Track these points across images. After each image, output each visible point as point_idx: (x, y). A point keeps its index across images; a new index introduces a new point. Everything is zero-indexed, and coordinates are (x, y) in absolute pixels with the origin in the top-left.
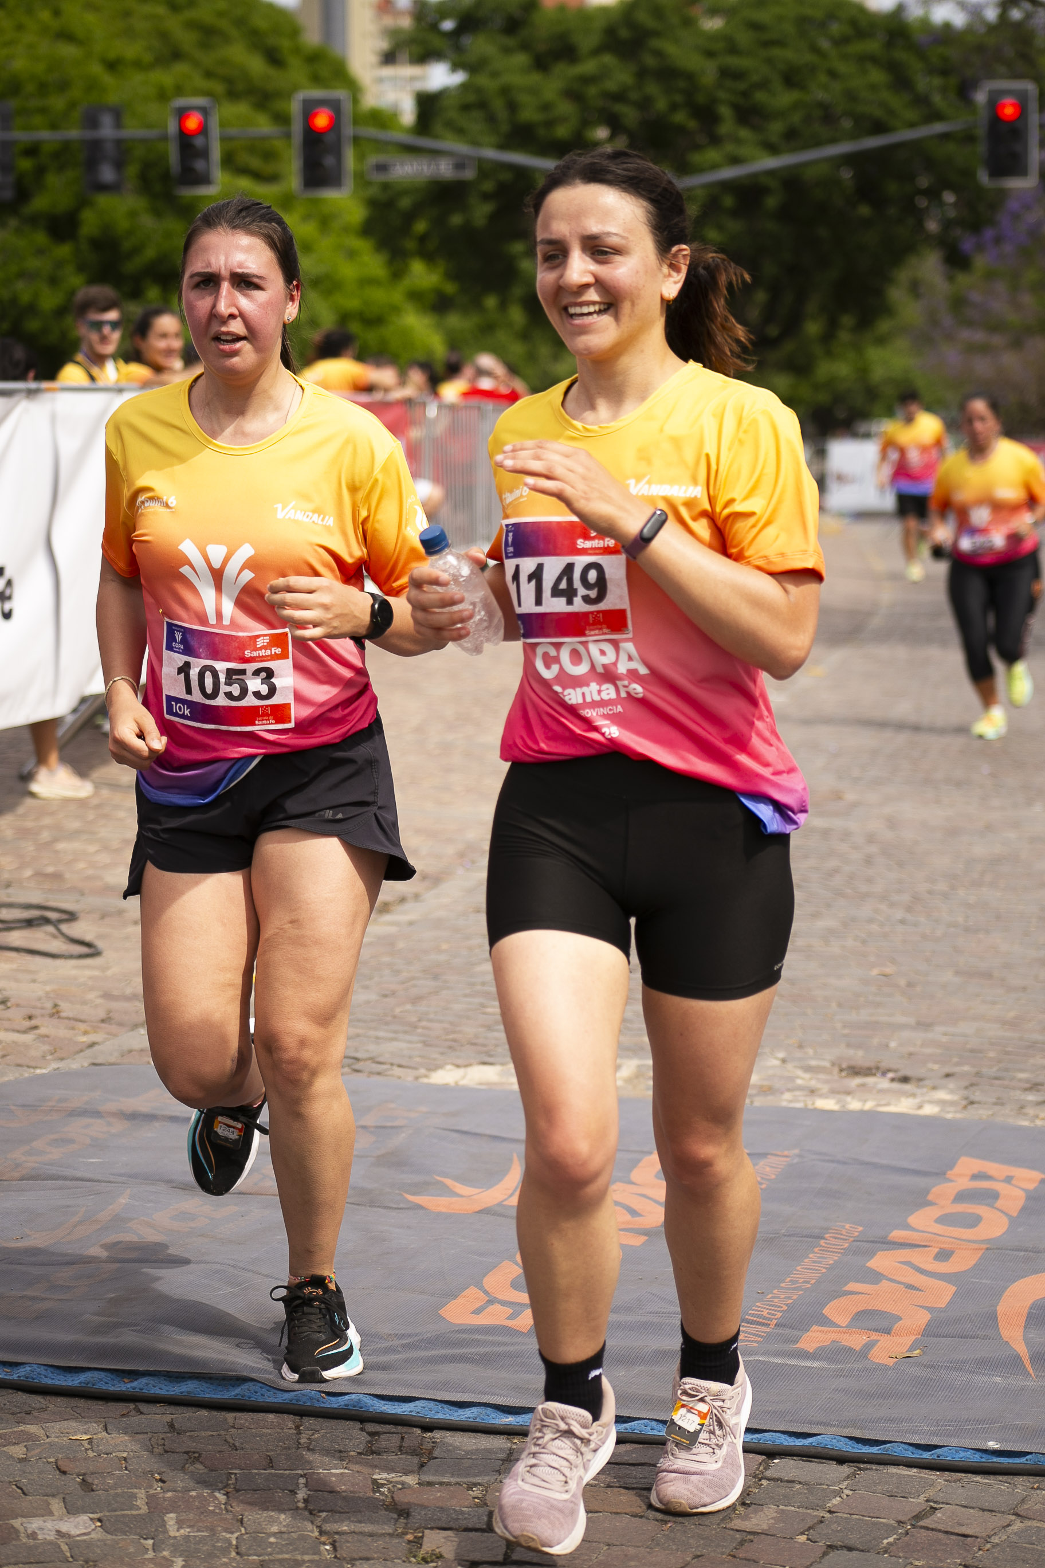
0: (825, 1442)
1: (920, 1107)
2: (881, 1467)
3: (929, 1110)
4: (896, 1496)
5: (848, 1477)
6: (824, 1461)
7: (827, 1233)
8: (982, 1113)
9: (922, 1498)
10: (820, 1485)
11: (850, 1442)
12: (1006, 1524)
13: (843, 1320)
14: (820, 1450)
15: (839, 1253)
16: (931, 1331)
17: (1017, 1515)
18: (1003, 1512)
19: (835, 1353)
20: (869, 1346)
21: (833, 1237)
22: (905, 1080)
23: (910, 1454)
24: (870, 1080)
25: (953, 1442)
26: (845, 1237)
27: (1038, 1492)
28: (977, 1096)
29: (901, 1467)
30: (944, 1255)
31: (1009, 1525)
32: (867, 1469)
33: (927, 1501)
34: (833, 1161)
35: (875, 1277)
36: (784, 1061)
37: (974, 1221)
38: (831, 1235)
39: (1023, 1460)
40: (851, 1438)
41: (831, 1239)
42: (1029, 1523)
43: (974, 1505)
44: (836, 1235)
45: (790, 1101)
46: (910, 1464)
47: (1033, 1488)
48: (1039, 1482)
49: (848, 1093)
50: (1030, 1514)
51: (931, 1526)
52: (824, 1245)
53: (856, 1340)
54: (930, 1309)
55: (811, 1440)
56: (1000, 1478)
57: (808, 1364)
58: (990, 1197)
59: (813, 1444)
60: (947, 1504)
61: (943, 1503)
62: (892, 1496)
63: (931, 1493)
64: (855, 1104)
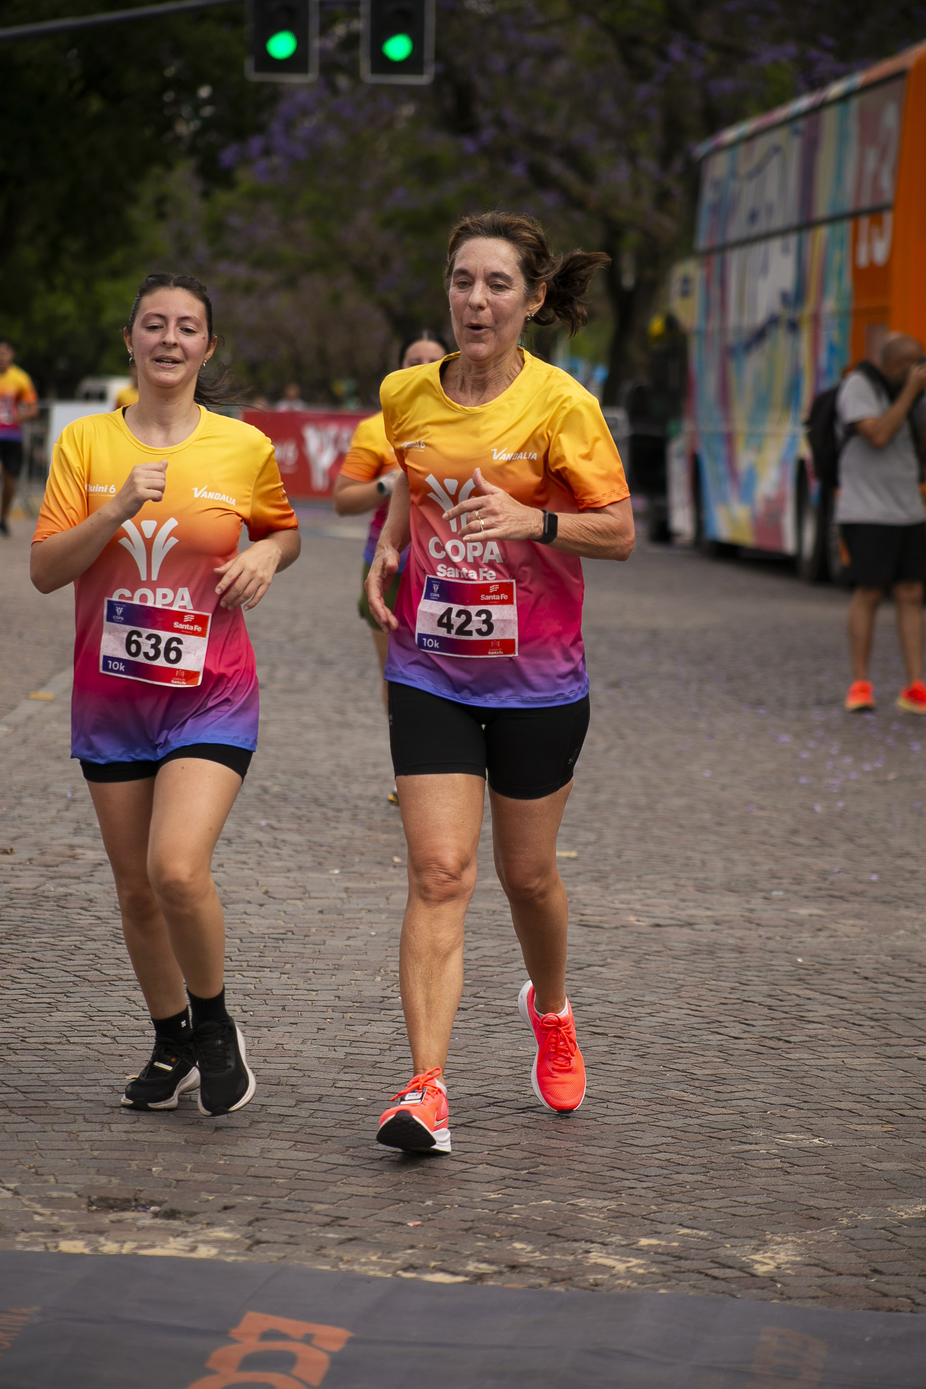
1: (193, 1249)
3: (205, 1252)
8: (267, 1256)
22: (172, 1214)
24: (128, 1215)
28: (264, 1235)
34: (85, 1320)
36: (16, 1192)
45: (26, 1244)
49: (101, 1233)
58: (284, 1362)
64: (110, 1247)
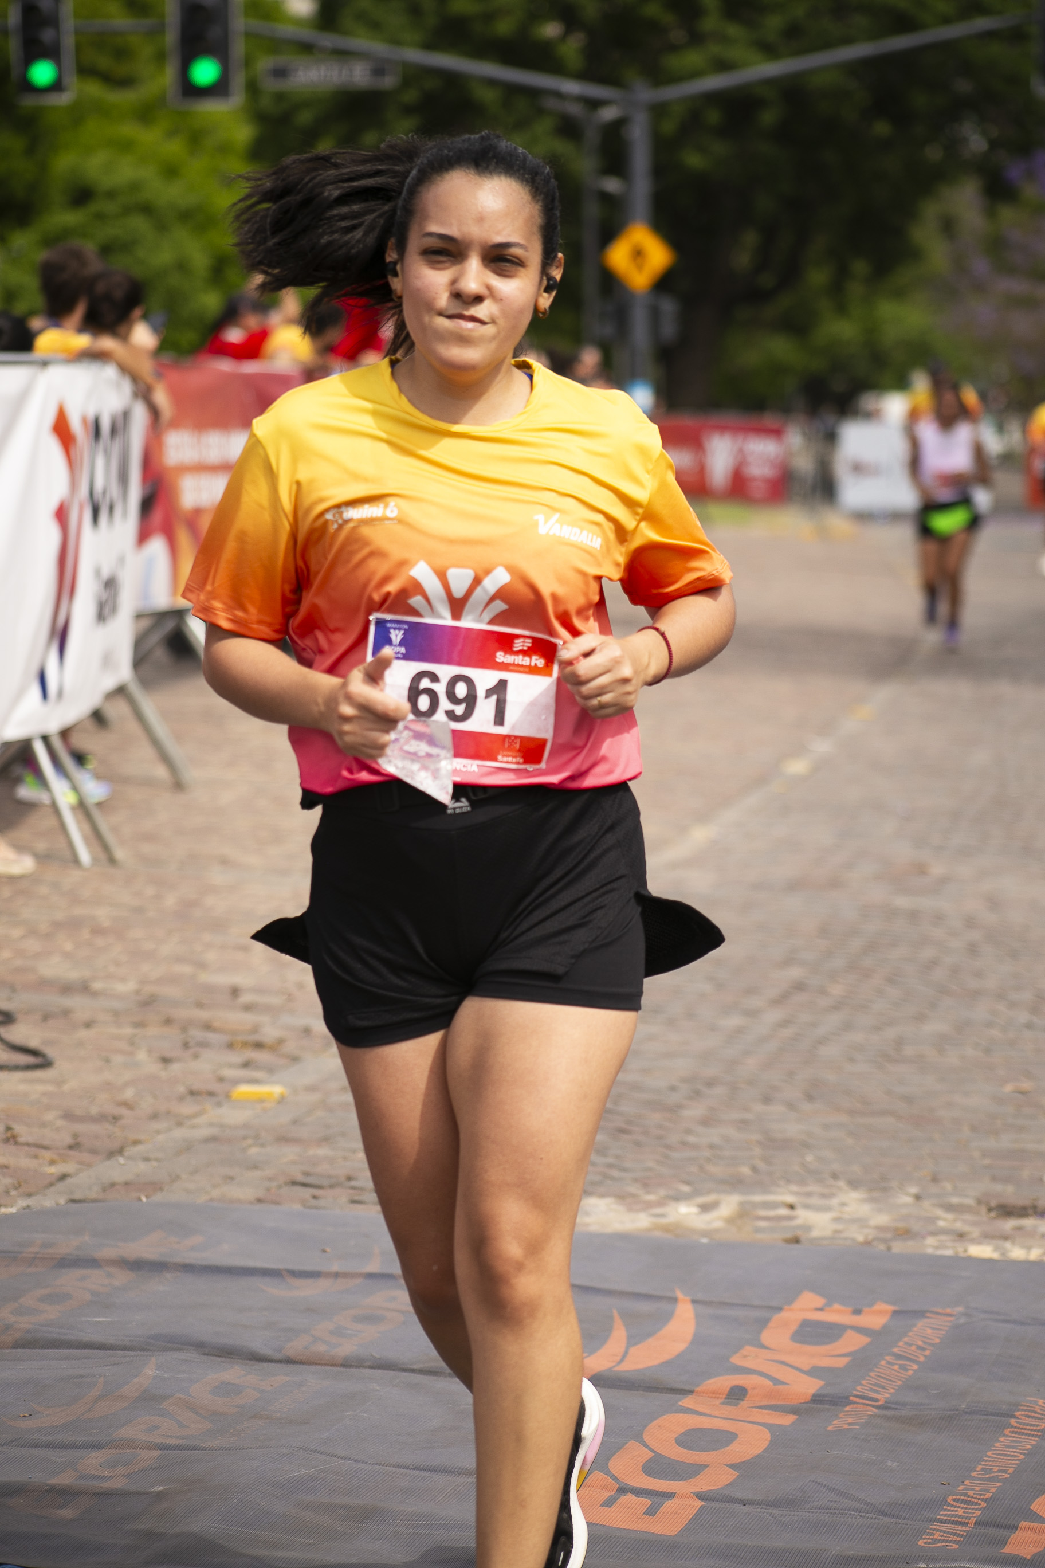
7: (1018, 1410)
15: (1036, 1436)
21: (1026, 1416)
24: (1029, 1222)
26: (1040, 1416)
34: (1008, 1321)
36: (918, 1197)
38: (1023, 1413)
41: (1023, 1418)
44: (1029, 1414)
45: (937, 1248)
49: (1006, 1238)
52: (1015, 1424)
64: (1017, 1253)
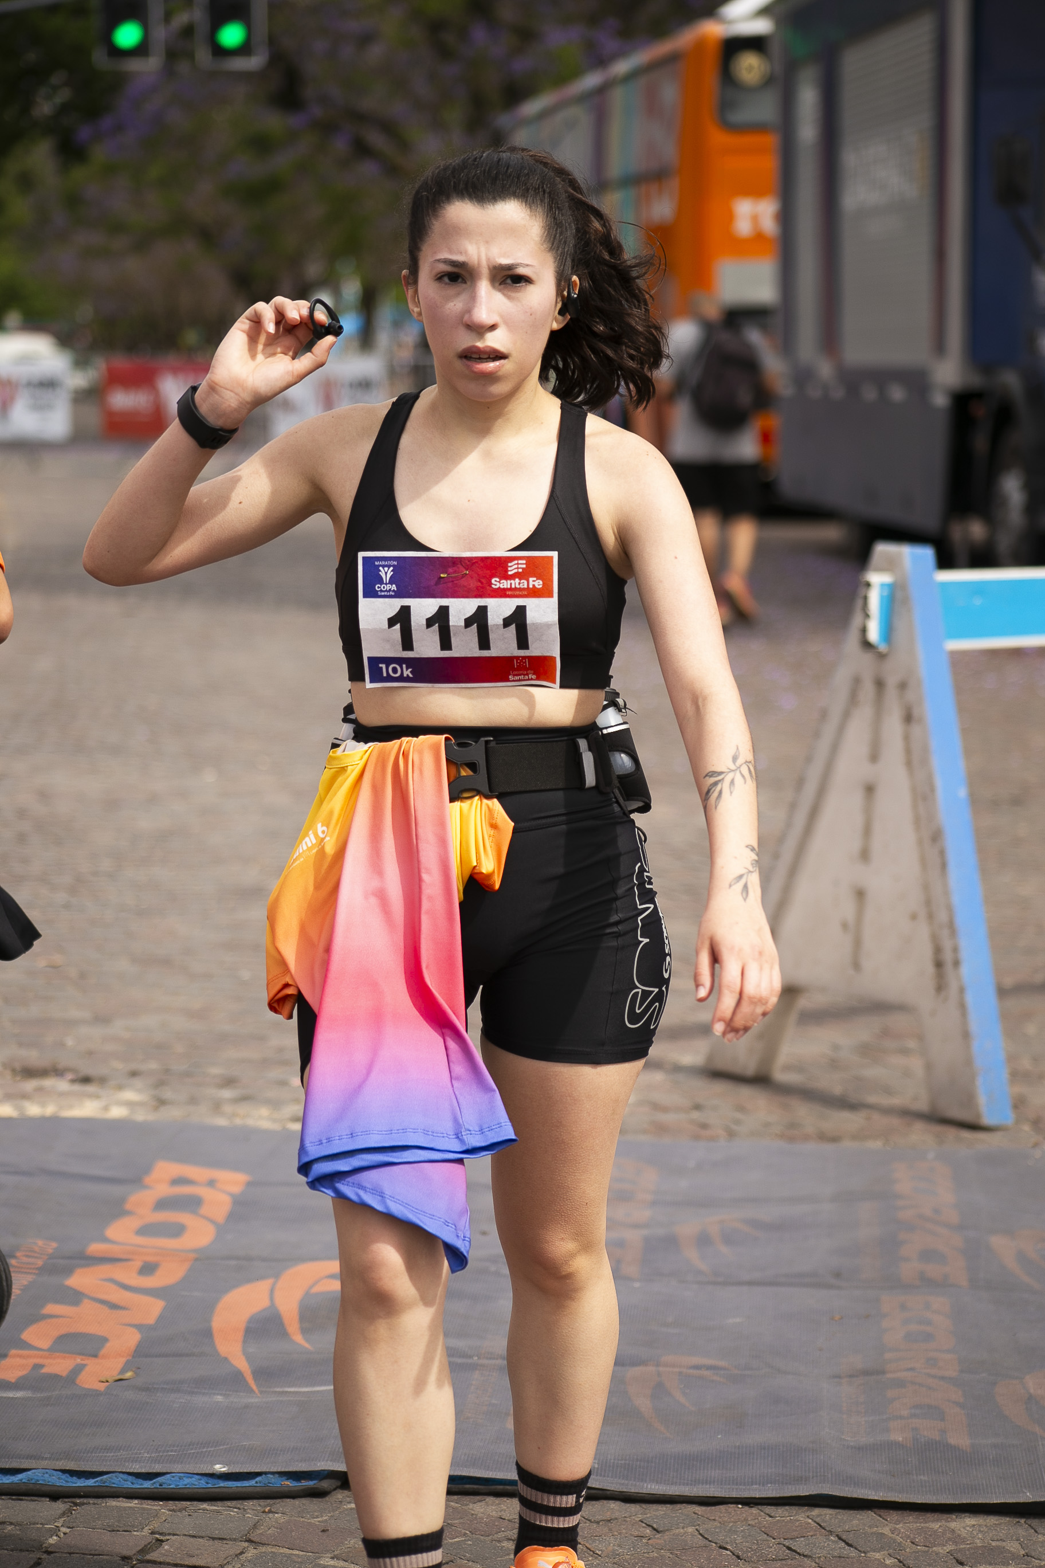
0: (36, 1478)
1: (106, 1108)
2: (99, 1501)
3: (117, 1112)
4: (118, 1531)
5: (63, 1514)
6: (36, 1498)
7: (18, 1251)
8: (173, 1114)
9: (146, 1531)
10: (34, 1524)
11: (64, 1476)
12: (239, 1552)
13: (45, 1344)
14: (31, 1486)
16: (141, 1352)
17: (250, 1541)
18: (235, 1540)
19: (36, 1381)
20: (78, 1370)
22: (86, 1080)
23: (130, 1484)
24: (48, 1083)
25: (177, 1468)
26: (38, 1255)
27: (271, 1515)
28: (168, 1094)
29: (121, 1499)
30: (148, 1269)
31: (242, 1553)
32: (84, 1504)
33: (152, 1533)
34: (16, 1173)
35: (75, 1297)
37: (178, 1231)
38: (23, 1253)
39: (252, 1483)
40: (64, 1471)
41: (23, 1257)
42: (263, 1549)
43: (203, 1534)
46: (131, 1496)
47: (264, 1512)
48: (271, 1505)
49: (25, 1096)
50: (264, 1540)
51: (158, 1560)
52: (15, 1264)
53: (60, 1366)
54: (139, 1327)
55: (20, 1476)
56: (229, 1503)
57: (10, 1394)
58: (192, 1204)
59: (24, 1481)
60: (174, 1535)
61: (169, 1534)
62: (113, 1531)
63: (155, 1525)
64: (33, 1110)
